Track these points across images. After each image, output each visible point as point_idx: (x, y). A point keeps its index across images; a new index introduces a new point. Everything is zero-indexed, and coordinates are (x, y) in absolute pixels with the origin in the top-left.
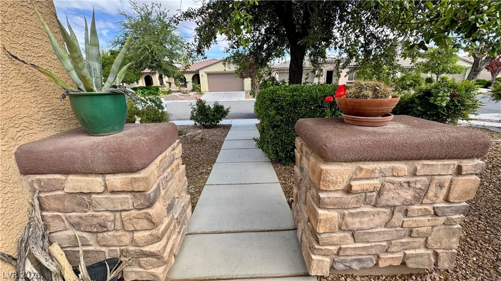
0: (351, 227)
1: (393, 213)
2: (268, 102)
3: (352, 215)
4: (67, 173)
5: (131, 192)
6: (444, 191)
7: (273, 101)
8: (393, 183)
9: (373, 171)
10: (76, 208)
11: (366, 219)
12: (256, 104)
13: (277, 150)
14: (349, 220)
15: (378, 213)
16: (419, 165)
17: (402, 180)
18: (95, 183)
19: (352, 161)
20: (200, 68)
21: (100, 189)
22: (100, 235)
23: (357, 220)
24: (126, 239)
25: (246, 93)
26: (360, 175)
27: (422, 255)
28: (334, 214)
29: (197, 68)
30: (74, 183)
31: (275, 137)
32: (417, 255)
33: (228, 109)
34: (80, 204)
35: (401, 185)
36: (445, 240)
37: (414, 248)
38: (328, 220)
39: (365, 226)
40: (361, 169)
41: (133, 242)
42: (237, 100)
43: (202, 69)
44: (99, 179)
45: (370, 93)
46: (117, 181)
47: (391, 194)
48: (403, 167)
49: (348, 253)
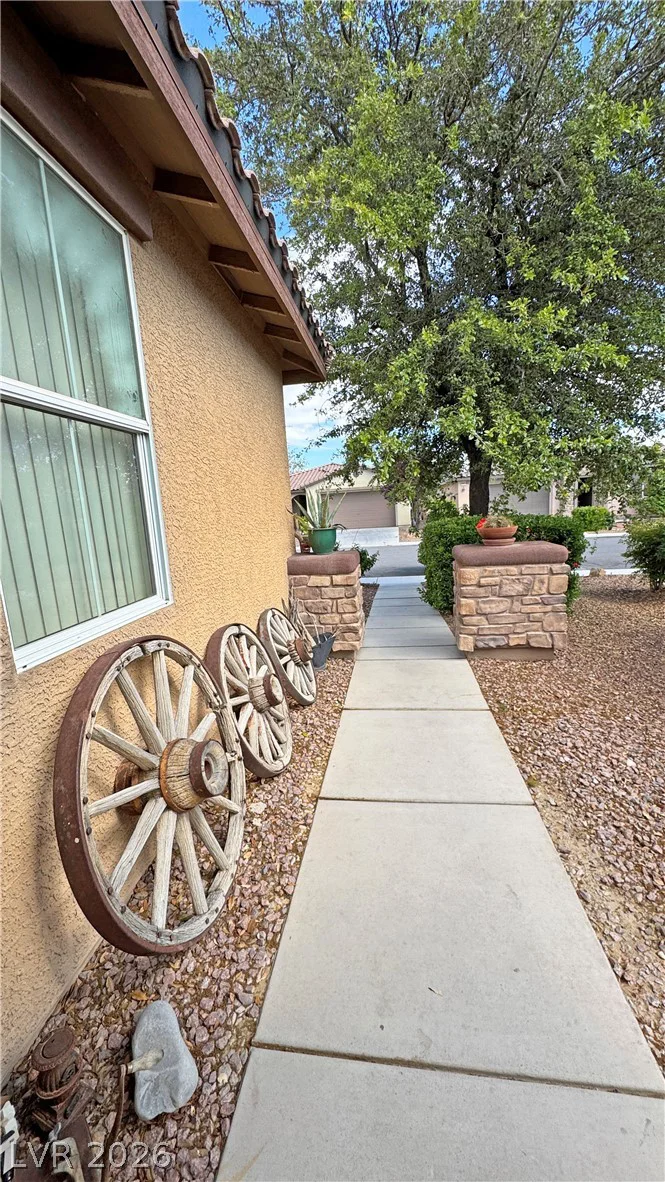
0: (484, 611)
1: (512, 602)
2: (436, 538)
3: (484, 602)
4: (310, 574)
5: (344, 586)
6: (546, 585)
7: (441, 536)
8: (508, 579)
9: (493, 572)
10: (312, 597)
11: (493, 606)
12: (422, 547)
13: (447, 596)
14: (482, 605)
15: (502, 601)
16: (523, 567)
17: (514, 577)
18: (325, 580)
19: (479, 565)
20: (307, 483)
21: (328, 584)
22: (321, 616)
23: (487, 606)
24: (337, 619)
25: (401, 530)
26: (485, 574)
27: (540, 636)
28: (471, 601)
29: (302, 485)
30: (314, 580)
31: (444, 580)
32: (537, 636)
33: (375, 555)
34: (314, 594)
35: (514, 581)
36: (555, 624)
37: (534, 631)
38: (467, 605)
39: (494, 611)
40: (486, 570)
41: (342, 621)
42: (383, 545)
43: (311, 485)
44: (328, 578)
45: (495, 525)
46: (338, 579)
47: (508, 587)
48: (514, 569)
49: (485, 633)
